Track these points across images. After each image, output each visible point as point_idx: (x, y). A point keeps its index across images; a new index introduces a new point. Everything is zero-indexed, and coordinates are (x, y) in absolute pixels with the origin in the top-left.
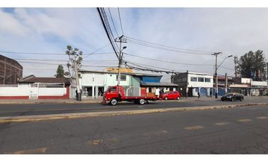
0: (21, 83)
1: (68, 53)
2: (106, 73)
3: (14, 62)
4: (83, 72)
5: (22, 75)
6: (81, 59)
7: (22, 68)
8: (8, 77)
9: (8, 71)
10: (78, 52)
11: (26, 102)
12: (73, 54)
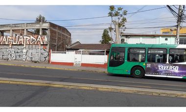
0: (68, 50)
1: (111, 14)
2: (159, 36)
3: (64, 29)
4: (127, 36)
5: (70, 41)
6: (124, 20)
7: (70, 35)
8: (60, 44)
9: (59, 38)
10: (121, 12)
11: (70, 68)
12: (116, 15)
